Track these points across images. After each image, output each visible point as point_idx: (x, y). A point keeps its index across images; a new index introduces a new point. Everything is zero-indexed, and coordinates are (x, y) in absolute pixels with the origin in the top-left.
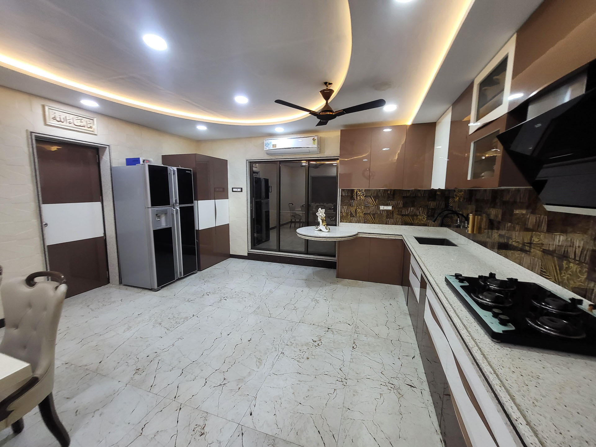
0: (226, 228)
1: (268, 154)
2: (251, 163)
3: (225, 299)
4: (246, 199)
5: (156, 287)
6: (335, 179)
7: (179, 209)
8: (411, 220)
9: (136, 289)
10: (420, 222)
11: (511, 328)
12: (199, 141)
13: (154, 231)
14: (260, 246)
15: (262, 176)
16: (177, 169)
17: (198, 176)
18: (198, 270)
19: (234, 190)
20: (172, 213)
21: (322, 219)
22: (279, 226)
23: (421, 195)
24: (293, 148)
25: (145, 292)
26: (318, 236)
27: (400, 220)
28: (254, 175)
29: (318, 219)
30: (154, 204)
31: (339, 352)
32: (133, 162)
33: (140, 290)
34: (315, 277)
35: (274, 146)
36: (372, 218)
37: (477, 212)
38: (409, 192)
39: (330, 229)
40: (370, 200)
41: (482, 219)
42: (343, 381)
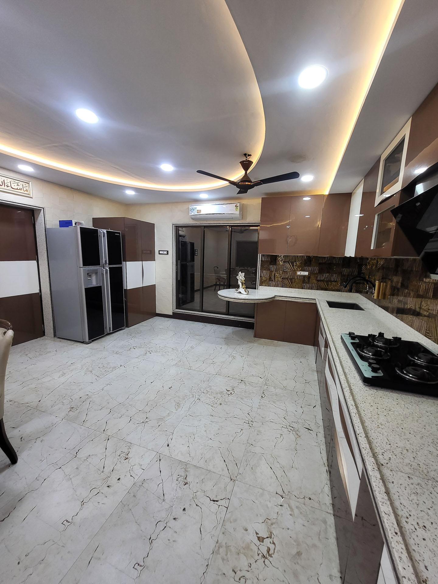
0: (152, 289)
1: (192, 219)
2: (177, 228)
3: (149, 352)
4: (171, 261)
5: (87, 340)
6: (256, 244)
7: (108, 269)
8: (325, 286)
9: (69, 341)
10: (334, 287)
11: (380, 374)
12: (128, 204)
13: (85, 289)
14: (184, 306)
15: (188, 240)
16: (107, 231)
17: (127, 238)
18: (126, 327)
19: (161, 252)
20: (102, 273)
21: (242, 282)
22: (203, 288)
23: (336, 262)
24: (217, 214)
25: (77, 344)
26: (237, 297)
27: (315, 285)
28: (180, 239)
29: (238, 282)
30: (85, 264)
31: (248, 400)
32: (65, 224)
33: (73, 342)
34: (234, 336)
35: (199, 211)
36: (289, 282)
37: (383, 279)
38: (325, 258)
39: (248, 292)
40: (287, 265)
41: (386, 286)
42: (250, 423)
